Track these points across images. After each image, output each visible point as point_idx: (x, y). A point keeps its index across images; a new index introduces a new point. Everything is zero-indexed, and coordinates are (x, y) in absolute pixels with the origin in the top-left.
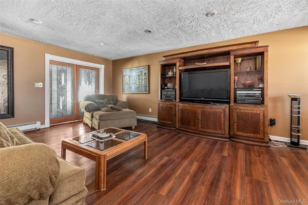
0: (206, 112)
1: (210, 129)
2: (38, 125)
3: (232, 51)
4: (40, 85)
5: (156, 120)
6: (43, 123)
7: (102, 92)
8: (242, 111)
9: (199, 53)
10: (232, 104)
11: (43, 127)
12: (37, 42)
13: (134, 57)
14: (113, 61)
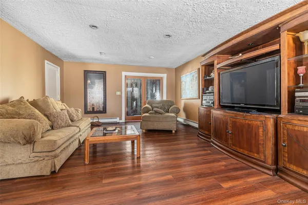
0: (238, 124)
1: (243, 148)
2: (117, 120)
3: (283, 23)
4: (118, 93)
5: (196, 125)
6: (120, 119)
7: (165, 98)
8: (296, 128)
9: (234, 42)
10: (284, 114)
11: (121, 121)
12: (116, 65)
13: (190, 61)
14: (175, 69)
